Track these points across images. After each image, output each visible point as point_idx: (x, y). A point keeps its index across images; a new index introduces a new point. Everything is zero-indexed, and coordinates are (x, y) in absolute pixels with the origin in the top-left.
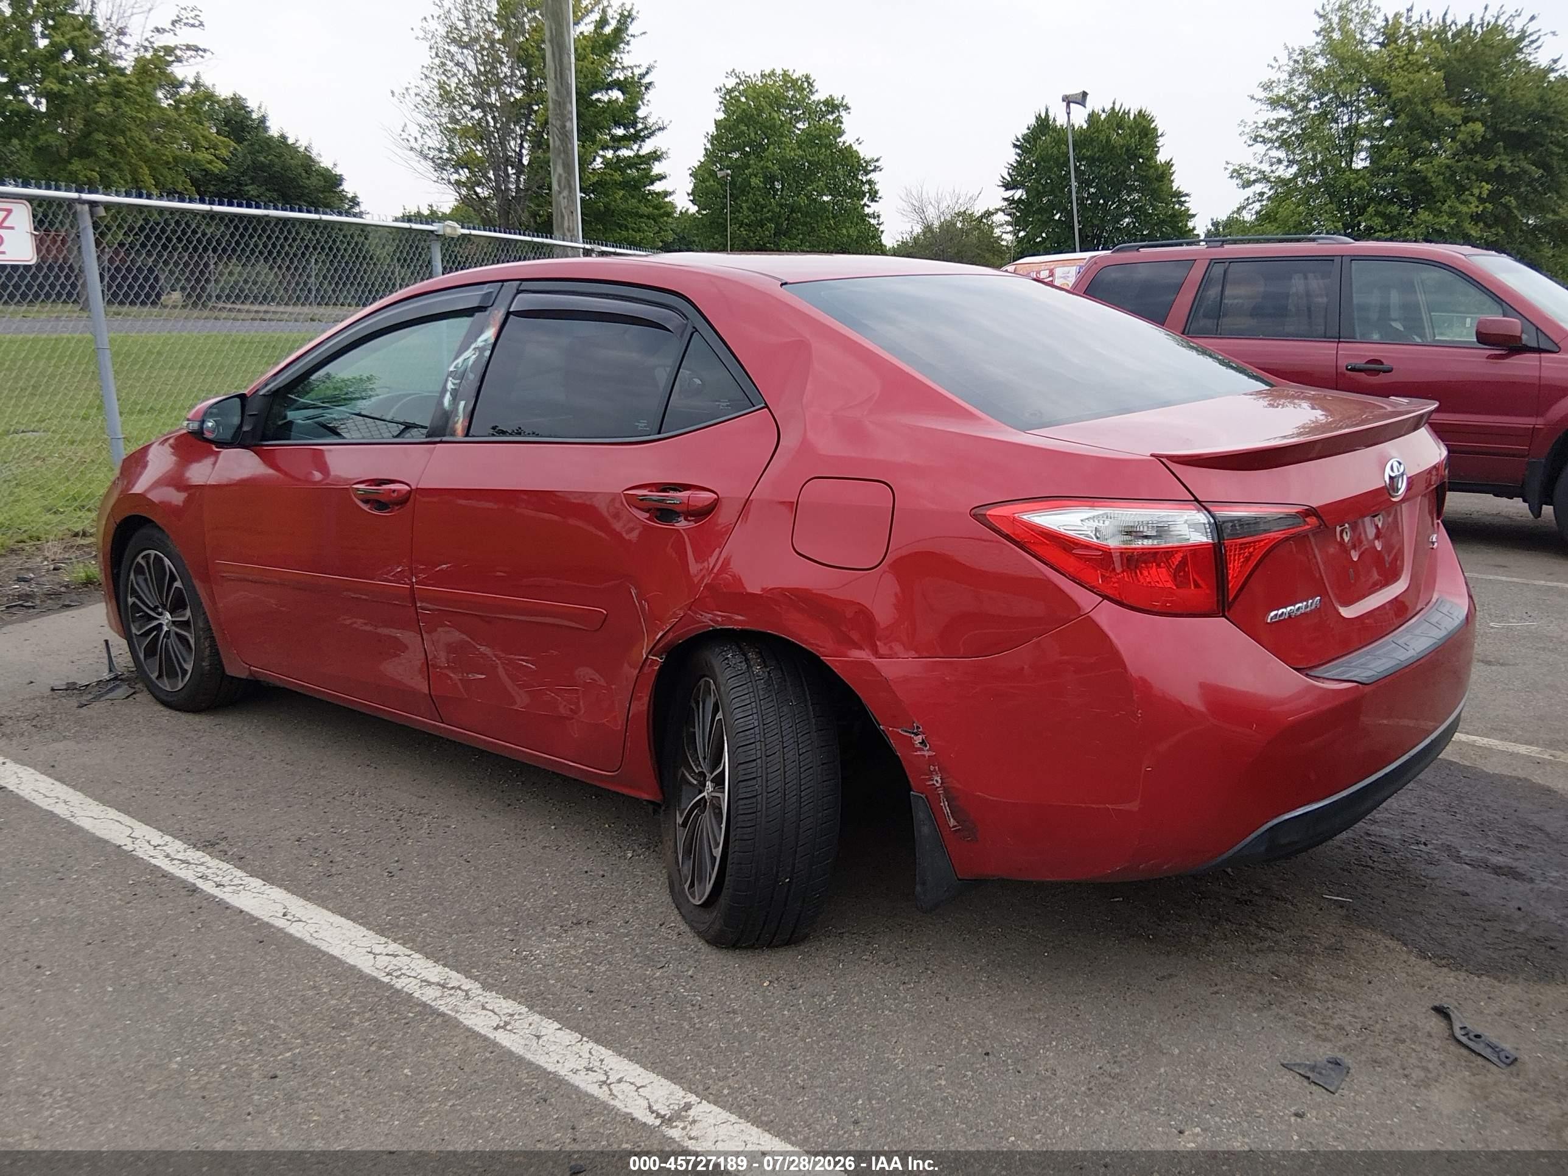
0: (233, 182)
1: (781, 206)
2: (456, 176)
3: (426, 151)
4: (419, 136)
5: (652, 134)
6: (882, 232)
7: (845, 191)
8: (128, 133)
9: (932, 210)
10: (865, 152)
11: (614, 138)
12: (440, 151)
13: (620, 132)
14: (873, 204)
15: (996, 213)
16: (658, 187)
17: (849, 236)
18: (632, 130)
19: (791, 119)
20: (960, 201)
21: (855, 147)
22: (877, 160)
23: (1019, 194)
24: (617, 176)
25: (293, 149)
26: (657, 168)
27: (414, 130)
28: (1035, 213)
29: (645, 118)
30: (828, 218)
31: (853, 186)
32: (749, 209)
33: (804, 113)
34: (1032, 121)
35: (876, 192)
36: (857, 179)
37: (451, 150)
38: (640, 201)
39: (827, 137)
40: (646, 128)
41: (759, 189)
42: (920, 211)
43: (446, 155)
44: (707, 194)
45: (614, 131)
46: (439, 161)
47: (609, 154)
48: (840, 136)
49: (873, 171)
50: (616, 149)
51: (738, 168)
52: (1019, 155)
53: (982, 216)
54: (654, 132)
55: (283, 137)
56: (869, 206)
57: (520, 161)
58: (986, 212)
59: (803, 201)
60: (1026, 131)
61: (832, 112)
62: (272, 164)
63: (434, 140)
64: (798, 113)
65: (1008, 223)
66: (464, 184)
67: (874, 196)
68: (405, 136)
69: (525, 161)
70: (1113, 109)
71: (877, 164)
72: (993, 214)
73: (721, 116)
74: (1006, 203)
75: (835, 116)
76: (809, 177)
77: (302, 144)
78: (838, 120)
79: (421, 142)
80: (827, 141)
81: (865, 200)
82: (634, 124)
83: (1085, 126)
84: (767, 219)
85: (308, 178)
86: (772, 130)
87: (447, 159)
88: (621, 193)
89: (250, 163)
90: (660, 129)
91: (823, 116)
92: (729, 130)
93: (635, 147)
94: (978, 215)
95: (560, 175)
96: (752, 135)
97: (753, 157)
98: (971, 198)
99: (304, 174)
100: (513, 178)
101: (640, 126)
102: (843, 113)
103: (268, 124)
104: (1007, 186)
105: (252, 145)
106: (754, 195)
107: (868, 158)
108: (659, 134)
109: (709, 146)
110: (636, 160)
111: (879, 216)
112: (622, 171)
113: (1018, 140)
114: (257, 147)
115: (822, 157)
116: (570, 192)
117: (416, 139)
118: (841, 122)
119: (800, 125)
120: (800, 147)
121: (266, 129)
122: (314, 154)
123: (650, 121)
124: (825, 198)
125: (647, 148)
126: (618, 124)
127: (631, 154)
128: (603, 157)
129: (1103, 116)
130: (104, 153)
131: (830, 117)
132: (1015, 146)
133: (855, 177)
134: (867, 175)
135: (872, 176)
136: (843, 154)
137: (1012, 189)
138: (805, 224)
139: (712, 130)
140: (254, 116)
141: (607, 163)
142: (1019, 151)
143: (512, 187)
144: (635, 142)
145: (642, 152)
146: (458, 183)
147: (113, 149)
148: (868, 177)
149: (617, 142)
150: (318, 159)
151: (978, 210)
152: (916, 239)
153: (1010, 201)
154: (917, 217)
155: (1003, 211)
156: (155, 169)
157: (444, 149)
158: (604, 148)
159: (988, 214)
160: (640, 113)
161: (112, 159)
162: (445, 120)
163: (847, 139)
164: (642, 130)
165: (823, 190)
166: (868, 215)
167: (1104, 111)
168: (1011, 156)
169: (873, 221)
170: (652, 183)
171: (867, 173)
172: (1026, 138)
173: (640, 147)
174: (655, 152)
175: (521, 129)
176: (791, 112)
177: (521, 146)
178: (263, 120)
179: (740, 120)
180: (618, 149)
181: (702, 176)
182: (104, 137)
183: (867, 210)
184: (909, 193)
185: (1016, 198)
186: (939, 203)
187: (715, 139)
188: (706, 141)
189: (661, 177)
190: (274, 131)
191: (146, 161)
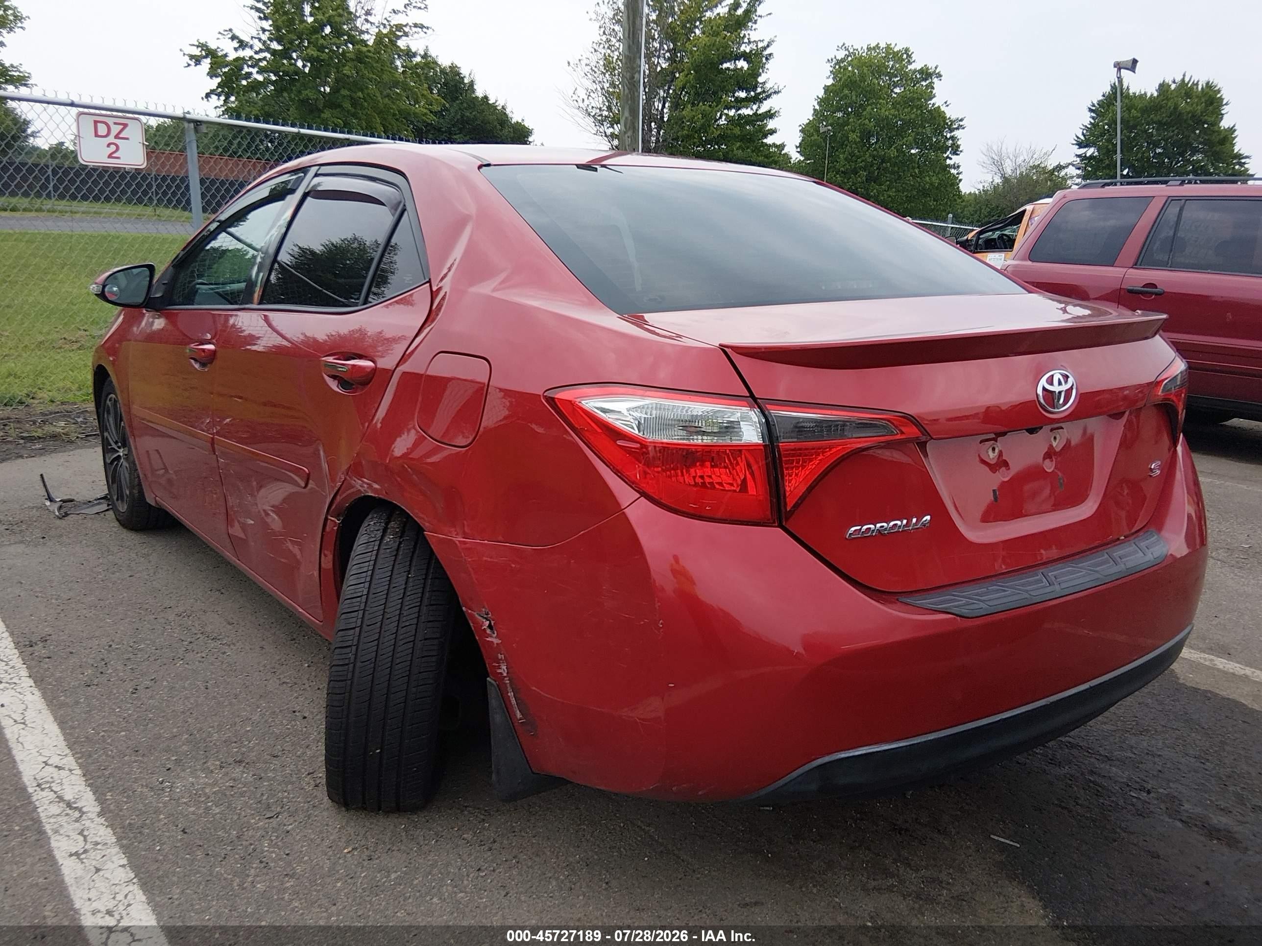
0: (446, 132)
1: (874, 157)
2: (611, 130)
3: (590, 110)
4: (585, 97)
5: (769, 96)
6: (960, 180)
7: (931, 145)
8: (366, 91)
9: (1010, 163)
10: (951, 113)
11: (738, 100)
12: (600, 109)
13: (742, 94)
14: (954, 157)
15: (1067, 166)
16: (769, 140)
17: (931, 184)
18: (752, 93)
19: (889, 85)
20: (1035, 156)
21: (943, 108)
22: (961, 120)
23: (1090, 151)
24: (737, 131)
25: (494, 107)
26: (771, 124)
27: (582, 94)
28: (1104, 168)
29: (764, 83)
30: (913, 168)
31: (939, 142)
32: (846, 159)
33: (901, 79)
34: (1107, 89)
35: (958, 146)
36: (943, 135)
37: (609, 108)
38: (753, 151)
39: (919, 99)
40: (764, 92)
41: (856, 143)
42: (998, 164)
43: (605, 113)
44: (812, 146)
45: (737, 94)
46: (599, 118)
47: (732, 113)
48: (931, 99)
49: (957, 129)
50: (738, 109)
51: (839, 125)
52: (1093, 118)
53: (1054, 170)
54: (770, 95)
55: (486, 98)
56: (951, 159)
57: (662, 117)
58: (1057, 166)
59: (893, 152)
60: (1101, 98)
61: (926, 80)
62: (475, 118)
63: (598, 101)
64: (896, 80)
65: (1078, 176)
66: (617, 137)
67: (956, 150)
68: (575, 97)
69: (665, 119)
70: (1183, 80)
71: (961, 123)
72: (1064, 168)
73: (830, 82)
74: (1078, 159)
75: (927, 82)
76: (901, 133)
77: (500, 104)
78: (931, 86)
79: (586, 102)
80: (919, 103)
81: (948, 153)
82: (755, 88)
83: (1155, 94)
84: (861, 168)
85: (501, 130)
86: (872, 94)
87: (606, 117)
88: (738, 144)
89: (459, 117)
90: (775, 92)
91: (918, 82)
92: (836, 93)
93: (755, 107)
94: (1050, 168)
95: (626, 118)
96: (854, 98)
97: (852, 116)
98: (1045, 154)
99: (499, 127)
100: (654, 132)
101: (759, 90)
102: (935, 80)
103: (475, 87)
104: (1080, 145)
105: (462, 103)
106: (851, 147)
107: (953, 118)
108: (774, 96)
109: (817, 107)
110: (754, 118)
111: (959, 167)
112: (742, 126)
113: (1093, 105)
114: (465, 105)
115: (913, 116)
116: (634, 132)
117: (583, 100)
118: (933, 88)
119: (897, 90)
120: (894, 108)
121: (473, 91)
122: (508, 111)
123: (768, 86)
124: (913, 151)
125: (765, 107)
126: (741, 89)
127: (751, 113)
128: (727, 115)
129: (1173, 87)
130: (347, 105)
131: (924, 83)
132: (1091, 110)
133: (941, 133)
134: (951, 132)
135: (956, 133)
136: (931, 114)
137: (1085, 147)
138: (893, 173)
139: (821, 94)
140: (466, 81)
141: (730, 120)
142: (1093, 115)
143: (653, 139)
144: (755, 103)
145: (760, 112)
146: (613, 136)
147: (355, 103)
148: (952, 134)
149: (740, 103)
150: (510, 115)
151: (1051, 164)
152: (996, 188)
153: (1083, 157)
154: (995, 169)
155: (1073, 165)
156: (385, 119)
157: (605, 108)
158: (729, 108)
159: (1060, 168)
160: (761, 80)
161: (353, 110)
162: (606, 85)
163: (937, 101)
164: (760, 94)
165: (911, 144)
166: (949, 166)
167: (1174, 82)
168: (1087, 119)
169: (953, 171)
170: (765, 137)
171: (951, 130)
172: (1101, 104)
173: (759, 107)
174: (769, 111)
175: (664, 92)
176: (890, 79)
177: (664, 107)
178: (472, 84)
179: (845, 86)
180: (739, 109)
181: (809, 131)
182: (348, 93)
183: (948, 162)
184: (990, 148)
185: (1088, 155)
186: (1016, 158)
187: (822, 102)
188: (815, 103)
189: (773, 132)
190: (479, 93)
191: (380, 113)
